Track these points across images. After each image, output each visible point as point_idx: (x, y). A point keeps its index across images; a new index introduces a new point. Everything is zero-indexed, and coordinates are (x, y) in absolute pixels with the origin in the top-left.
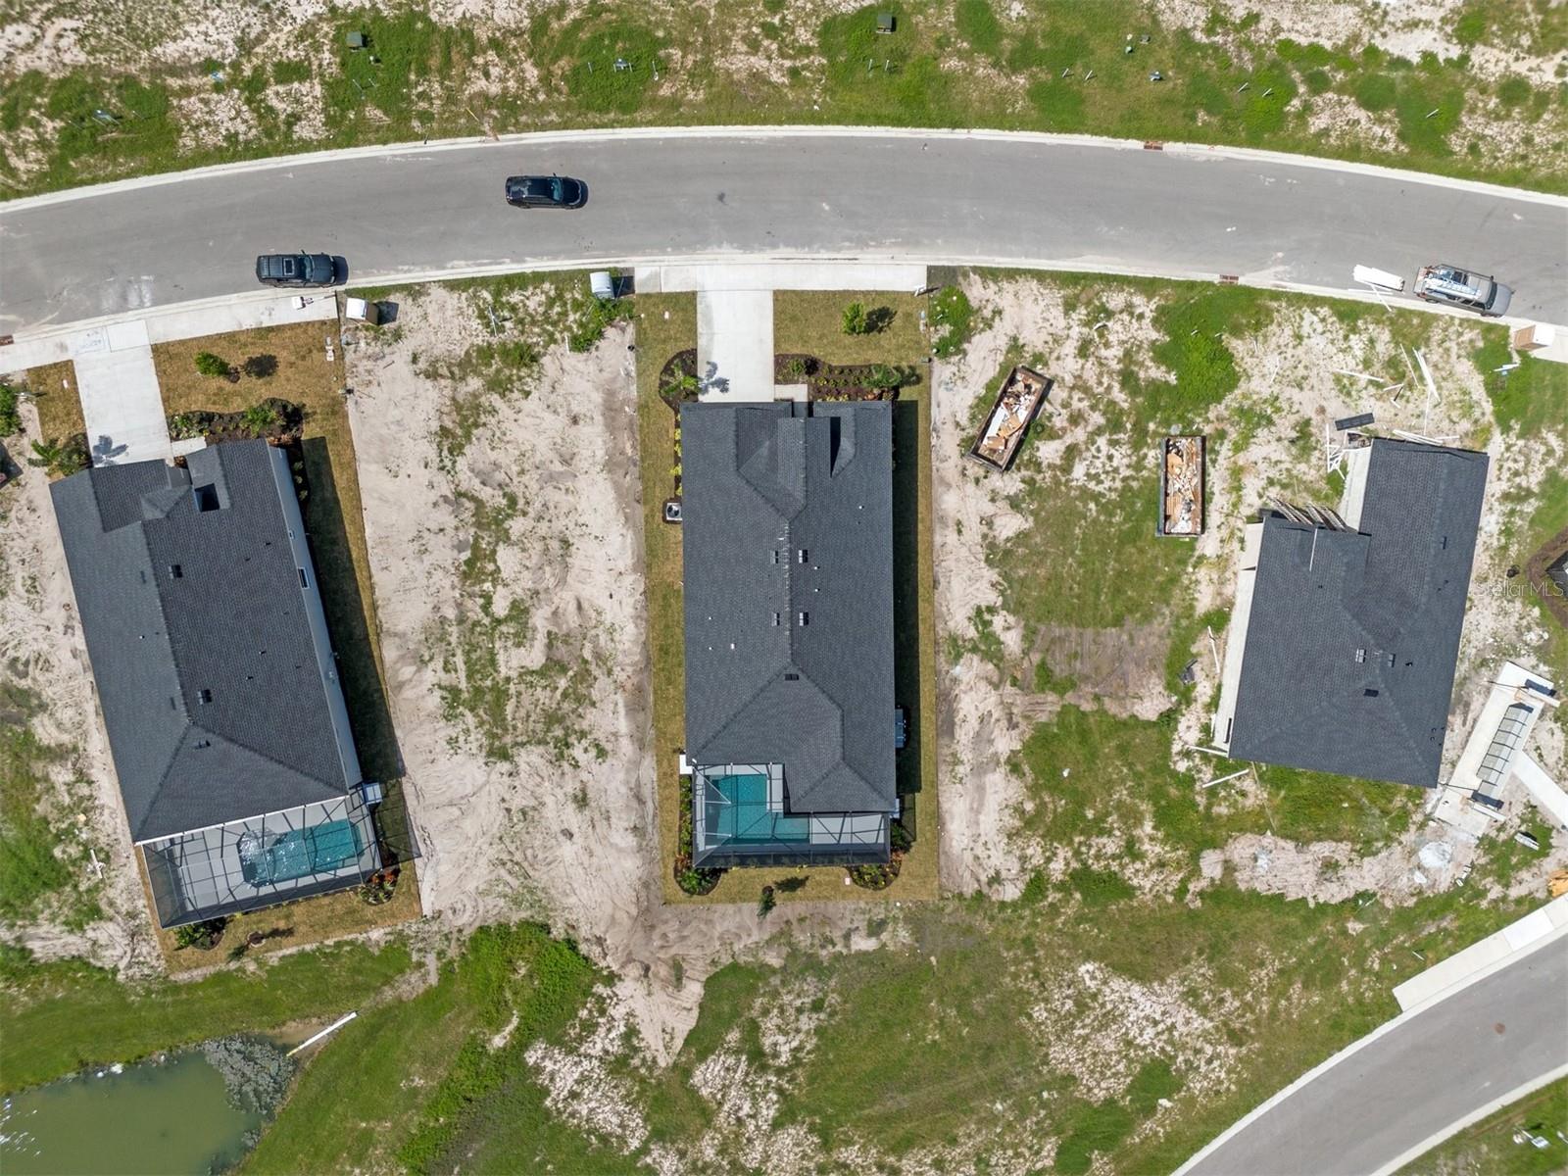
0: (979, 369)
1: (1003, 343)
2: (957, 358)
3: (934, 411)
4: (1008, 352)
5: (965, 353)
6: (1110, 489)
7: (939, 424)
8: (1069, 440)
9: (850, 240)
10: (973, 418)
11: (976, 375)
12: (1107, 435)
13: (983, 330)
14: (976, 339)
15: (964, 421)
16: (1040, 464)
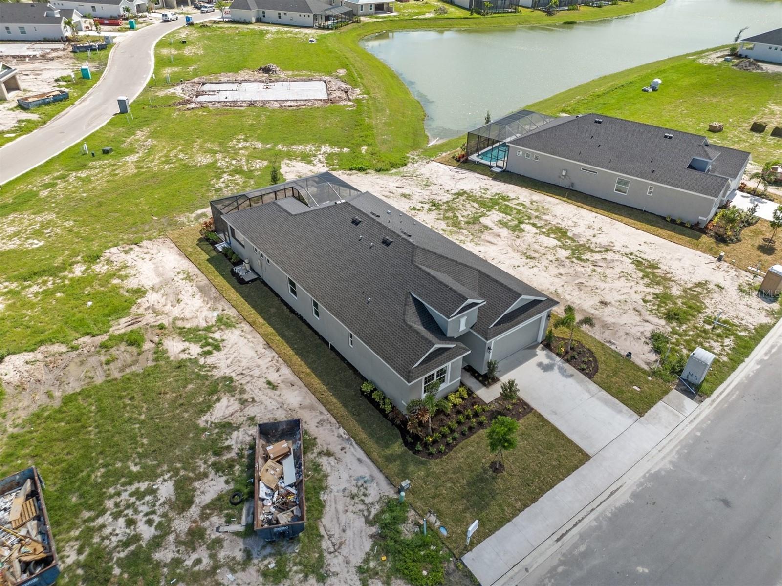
0: (343, 517)
1: (335, 563)
2: (374, 512)
3: (361, 454)
4: (321, 557)
5: (369, 523)
6: (118, 494)
7: (348, 446)
8: (194, 511)
9: (585, 555)
10: (317, 467)
11: (341, 508)
12: (143, 543)
13: (366, 561)
14: (368, 545)
15: (323, 461)
16: (217, 471)
